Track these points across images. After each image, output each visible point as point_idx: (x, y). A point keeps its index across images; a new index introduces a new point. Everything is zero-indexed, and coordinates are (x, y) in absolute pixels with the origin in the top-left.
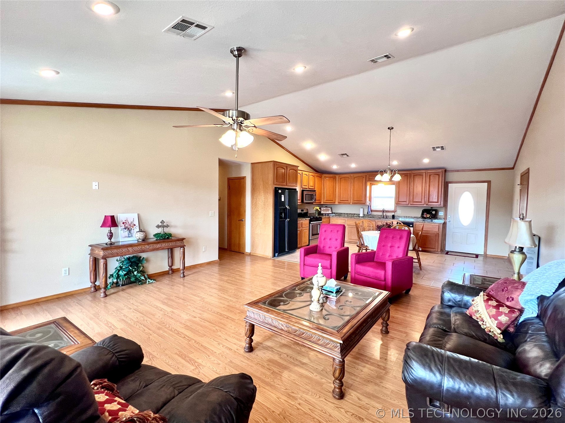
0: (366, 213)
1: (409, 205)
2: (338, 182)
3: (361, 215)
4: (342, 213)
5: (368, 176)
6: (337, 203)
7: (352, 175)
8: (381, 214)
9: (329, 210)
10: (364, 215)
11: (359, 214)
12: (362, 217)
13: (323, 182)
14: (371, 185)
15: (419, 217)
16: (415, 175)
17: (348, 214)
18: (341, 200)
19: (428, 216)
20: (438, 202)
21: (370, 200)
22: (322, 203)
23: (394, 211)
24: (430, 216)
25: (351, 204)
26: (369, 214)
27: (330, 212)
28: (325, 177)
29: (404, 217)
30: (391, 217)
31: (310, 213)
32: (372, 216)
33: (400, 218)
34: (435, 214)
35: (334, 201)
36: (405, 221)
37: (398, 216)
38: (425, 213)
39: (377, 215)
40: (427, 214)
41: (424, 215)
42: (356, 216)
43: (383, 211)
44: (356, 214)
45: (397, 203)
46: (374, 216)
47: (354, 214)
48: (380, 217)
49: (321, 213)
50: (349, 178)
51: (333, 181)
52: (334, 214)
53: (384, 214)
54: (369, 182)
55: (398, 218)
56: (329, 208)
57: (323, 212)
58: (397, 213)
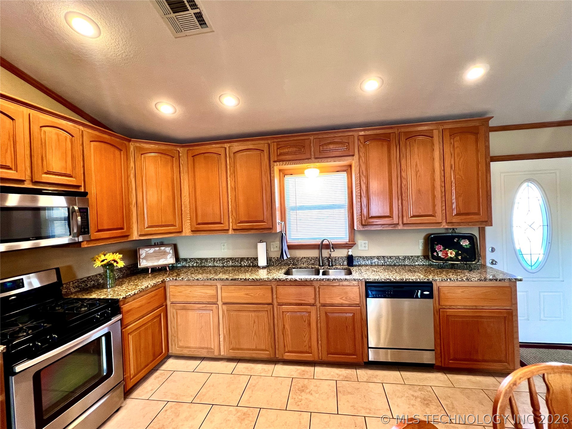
0: (277, 255)
1: (400, 228)
2: (186, 169)
3: (262, 261)
4: (206, 260)
5: (274, 147)
6: (187, 231)
7: (227, 146)
8: (314, 253)
9: (165, 253)
10: (269, 260)
11: (256, 259)
12: (264, 268)
13: (132, 164)
14: (283, 173)
15: (418, 257)
16: (410, 137)
17: (223, 259)
18: (199, 221)
19: (451, 253)
20: (478, 214)
21: (283, 218)
22: (135, 236)
23: (350, 246)
24: (457, 254)
25: (231, 232)
26: (285, 258)
27: (170, 260)
28: (143, 152)
29: (378, 258)
30: (344, 263)
31: (81, 279)
32: (292, 262)
33: (367, 262)
34: (468, 247)
35: (177, 226)
36: (406, 280)
37: (361, 257)
38: (437, 245)
39: (305, 258)
40: (445, 249)
41: (436, 251)
42: (246, 264)
43: (321, 247)
44: (248, 258)
45: (365, 222)
46: (298, 261)
47: (240, 258)
48: (313, 262)
49: (139, 267)
50: (220, 155)
51: (170, 165)
52: (184, 264)
53: (325, 253)
54: (278, 163)
55: (361, 262)
56: (166, 249)
57: (146, 263)
58: (360, 248)
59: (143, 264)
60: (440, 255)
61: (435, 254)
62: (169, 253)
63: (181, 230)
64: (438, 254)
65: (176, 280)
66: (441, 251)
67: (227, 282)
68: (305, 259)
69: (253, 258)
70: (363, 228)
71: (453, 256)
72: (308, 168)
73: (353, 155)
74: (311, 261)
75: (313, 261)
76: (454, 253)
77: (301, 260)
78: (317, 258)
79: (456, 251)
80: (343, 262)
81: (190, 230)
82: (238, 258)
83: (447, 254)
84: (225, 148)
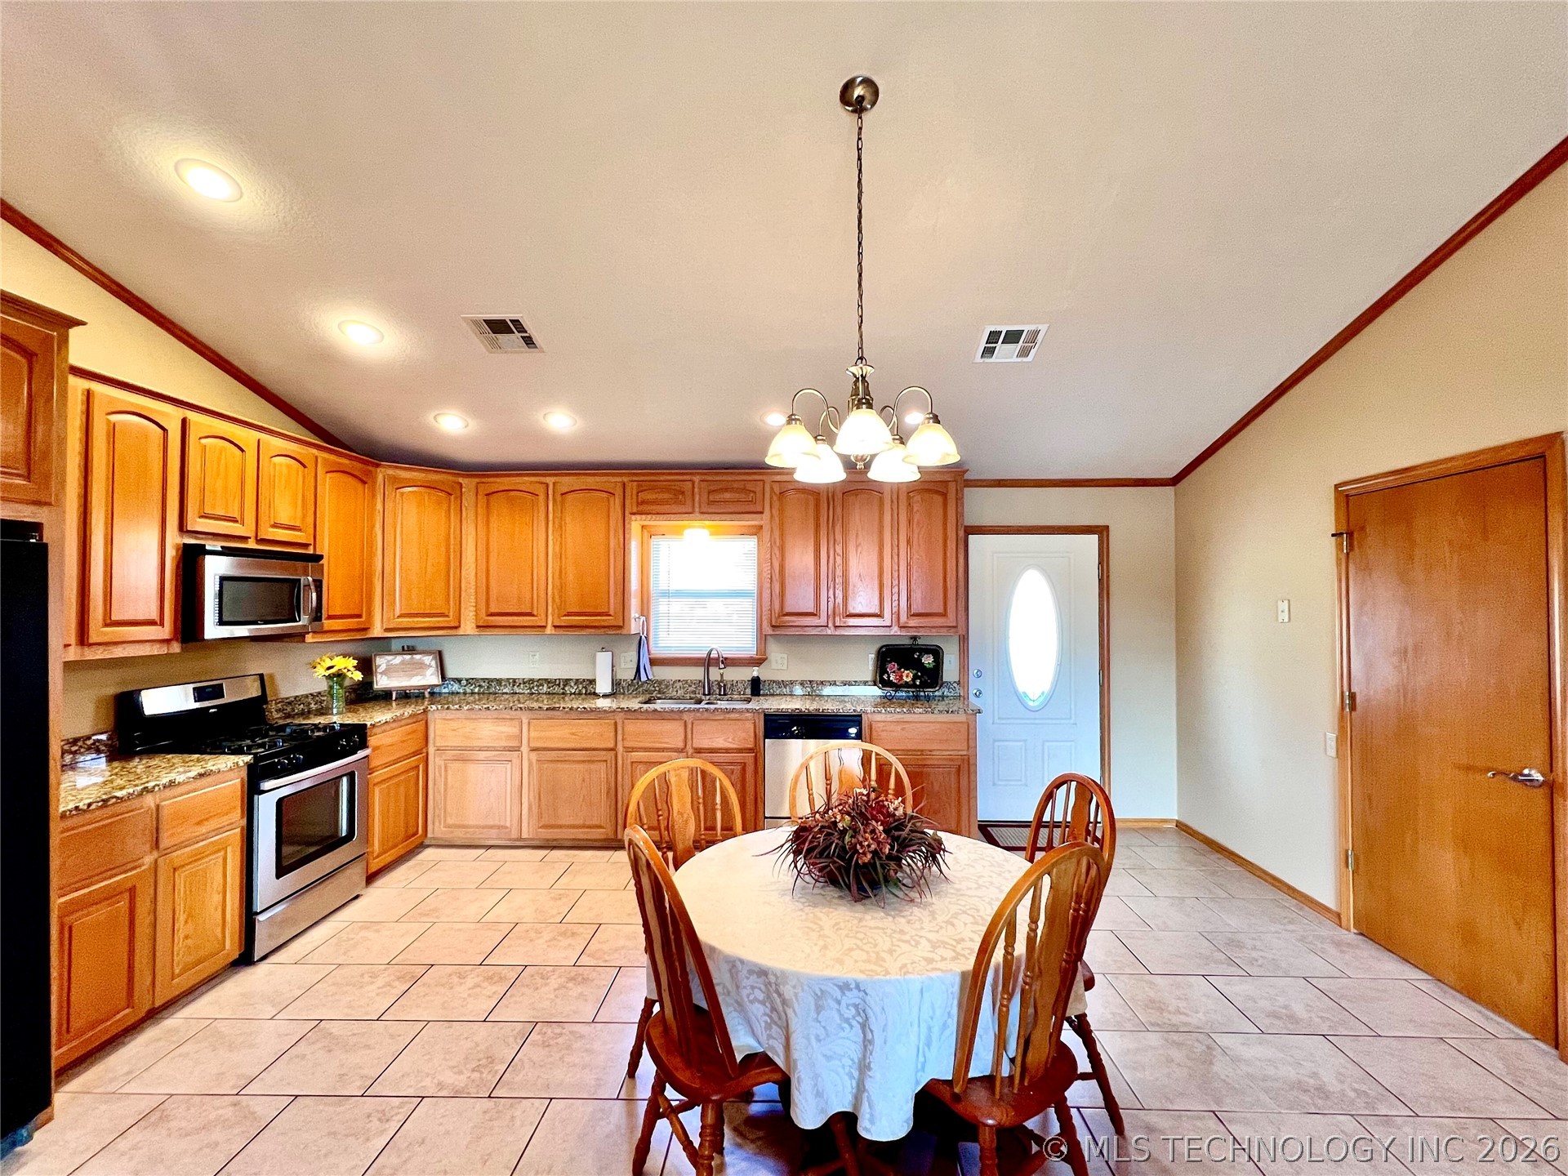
0: (629, 675)
1: (829, 632)
2: (472, 515)
3: (603, 686)
4: (499, 681)
5: (632, 488)
6: (468, 626)
7: (550, 480)
8: (697, 673)
9: (422, 666)
10: (616, 683)
11: (592, 682)
12: (605, 696)
13: (379, 506)
14: (648, 532)
15: (867, 682)
17: (532, 681)
18: (493, 610)
19: (908, 676)
20: (944, 615)
21: (645, 611)
22: (377, 631)
23: (758, 662)
24: (915, 677)
25: (549, 630)
26: (643, 678)
27: (431, 678)
28: (399, 484)
29: (802, 684)
30: (747, 690)
31: (287, 699)
32: (657, 689)
33: (785, 690)
34: (931, 666)
35: (451, 616)
36: (823, 712)
37: (774, 682)
38: (890, 662)
39: (679, 681)
40: (899, 669)
41: (887, 673)
42: (573, 691)
43: (708, 662)
44: (577, 680)
45: (776, 622)
46: (667, 687)
47: (563, 679)
48: (692, 688)
49: (375, 686)
50: (537, 495)
51: (445, 506)
52: (456, 687)
53: (715, 674)
54: (638, 517)
55: (775, 689)
56: (424, 658)
57: (388, 682)
58: (774, 666)
59: (381, 682)
60: (891, 679)
61: (885, 677)
62: (430, 666)
63: (456, 624)
64: (889, 677)
65: (448, 708)
66: (894, 672)
67: (541, 712)
68: (680, 683)
69: (588, 680)
70: (773, 631)
71: (909, 680)
72: (690, 527)
73: (762, 513)
74: (690, 686)
75: (693, 686)
76: (911, 675)
77: (673, 685)
78: (700, 681)
79: (915, 672)
80: (745, 689)
81: (474, 625)
82: (559, 679)
83: (901, 677)
84: (547, 485)
